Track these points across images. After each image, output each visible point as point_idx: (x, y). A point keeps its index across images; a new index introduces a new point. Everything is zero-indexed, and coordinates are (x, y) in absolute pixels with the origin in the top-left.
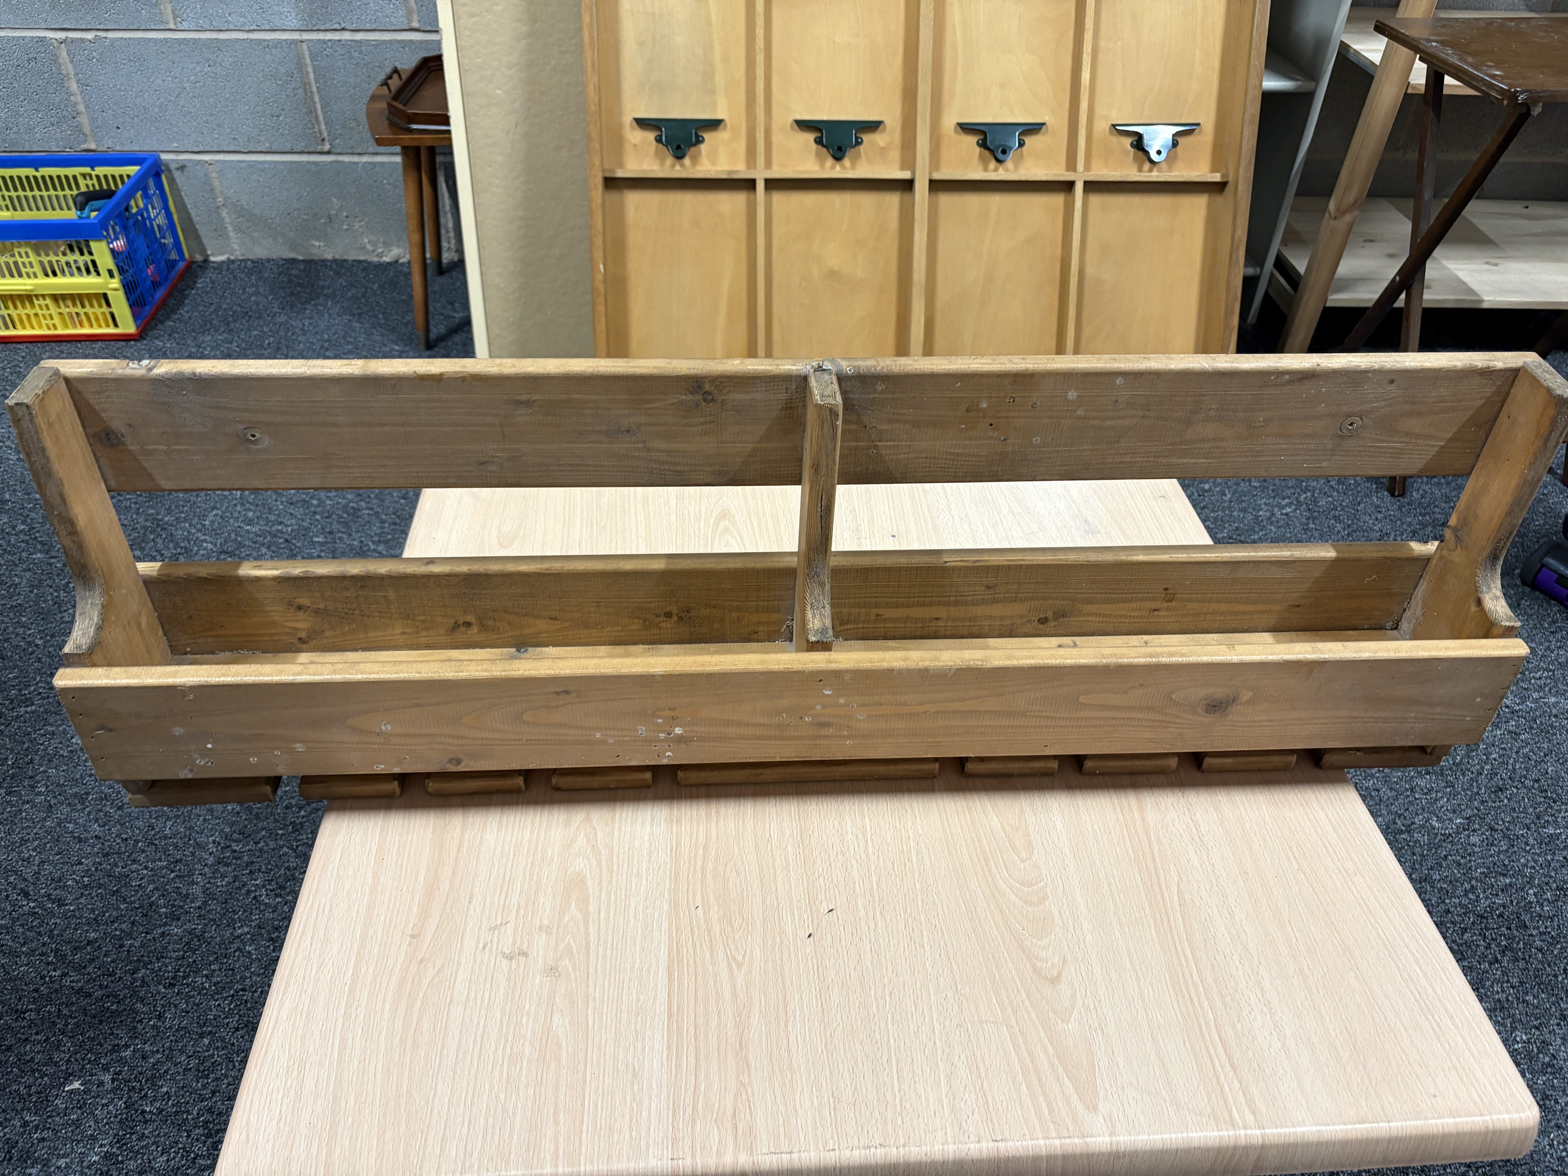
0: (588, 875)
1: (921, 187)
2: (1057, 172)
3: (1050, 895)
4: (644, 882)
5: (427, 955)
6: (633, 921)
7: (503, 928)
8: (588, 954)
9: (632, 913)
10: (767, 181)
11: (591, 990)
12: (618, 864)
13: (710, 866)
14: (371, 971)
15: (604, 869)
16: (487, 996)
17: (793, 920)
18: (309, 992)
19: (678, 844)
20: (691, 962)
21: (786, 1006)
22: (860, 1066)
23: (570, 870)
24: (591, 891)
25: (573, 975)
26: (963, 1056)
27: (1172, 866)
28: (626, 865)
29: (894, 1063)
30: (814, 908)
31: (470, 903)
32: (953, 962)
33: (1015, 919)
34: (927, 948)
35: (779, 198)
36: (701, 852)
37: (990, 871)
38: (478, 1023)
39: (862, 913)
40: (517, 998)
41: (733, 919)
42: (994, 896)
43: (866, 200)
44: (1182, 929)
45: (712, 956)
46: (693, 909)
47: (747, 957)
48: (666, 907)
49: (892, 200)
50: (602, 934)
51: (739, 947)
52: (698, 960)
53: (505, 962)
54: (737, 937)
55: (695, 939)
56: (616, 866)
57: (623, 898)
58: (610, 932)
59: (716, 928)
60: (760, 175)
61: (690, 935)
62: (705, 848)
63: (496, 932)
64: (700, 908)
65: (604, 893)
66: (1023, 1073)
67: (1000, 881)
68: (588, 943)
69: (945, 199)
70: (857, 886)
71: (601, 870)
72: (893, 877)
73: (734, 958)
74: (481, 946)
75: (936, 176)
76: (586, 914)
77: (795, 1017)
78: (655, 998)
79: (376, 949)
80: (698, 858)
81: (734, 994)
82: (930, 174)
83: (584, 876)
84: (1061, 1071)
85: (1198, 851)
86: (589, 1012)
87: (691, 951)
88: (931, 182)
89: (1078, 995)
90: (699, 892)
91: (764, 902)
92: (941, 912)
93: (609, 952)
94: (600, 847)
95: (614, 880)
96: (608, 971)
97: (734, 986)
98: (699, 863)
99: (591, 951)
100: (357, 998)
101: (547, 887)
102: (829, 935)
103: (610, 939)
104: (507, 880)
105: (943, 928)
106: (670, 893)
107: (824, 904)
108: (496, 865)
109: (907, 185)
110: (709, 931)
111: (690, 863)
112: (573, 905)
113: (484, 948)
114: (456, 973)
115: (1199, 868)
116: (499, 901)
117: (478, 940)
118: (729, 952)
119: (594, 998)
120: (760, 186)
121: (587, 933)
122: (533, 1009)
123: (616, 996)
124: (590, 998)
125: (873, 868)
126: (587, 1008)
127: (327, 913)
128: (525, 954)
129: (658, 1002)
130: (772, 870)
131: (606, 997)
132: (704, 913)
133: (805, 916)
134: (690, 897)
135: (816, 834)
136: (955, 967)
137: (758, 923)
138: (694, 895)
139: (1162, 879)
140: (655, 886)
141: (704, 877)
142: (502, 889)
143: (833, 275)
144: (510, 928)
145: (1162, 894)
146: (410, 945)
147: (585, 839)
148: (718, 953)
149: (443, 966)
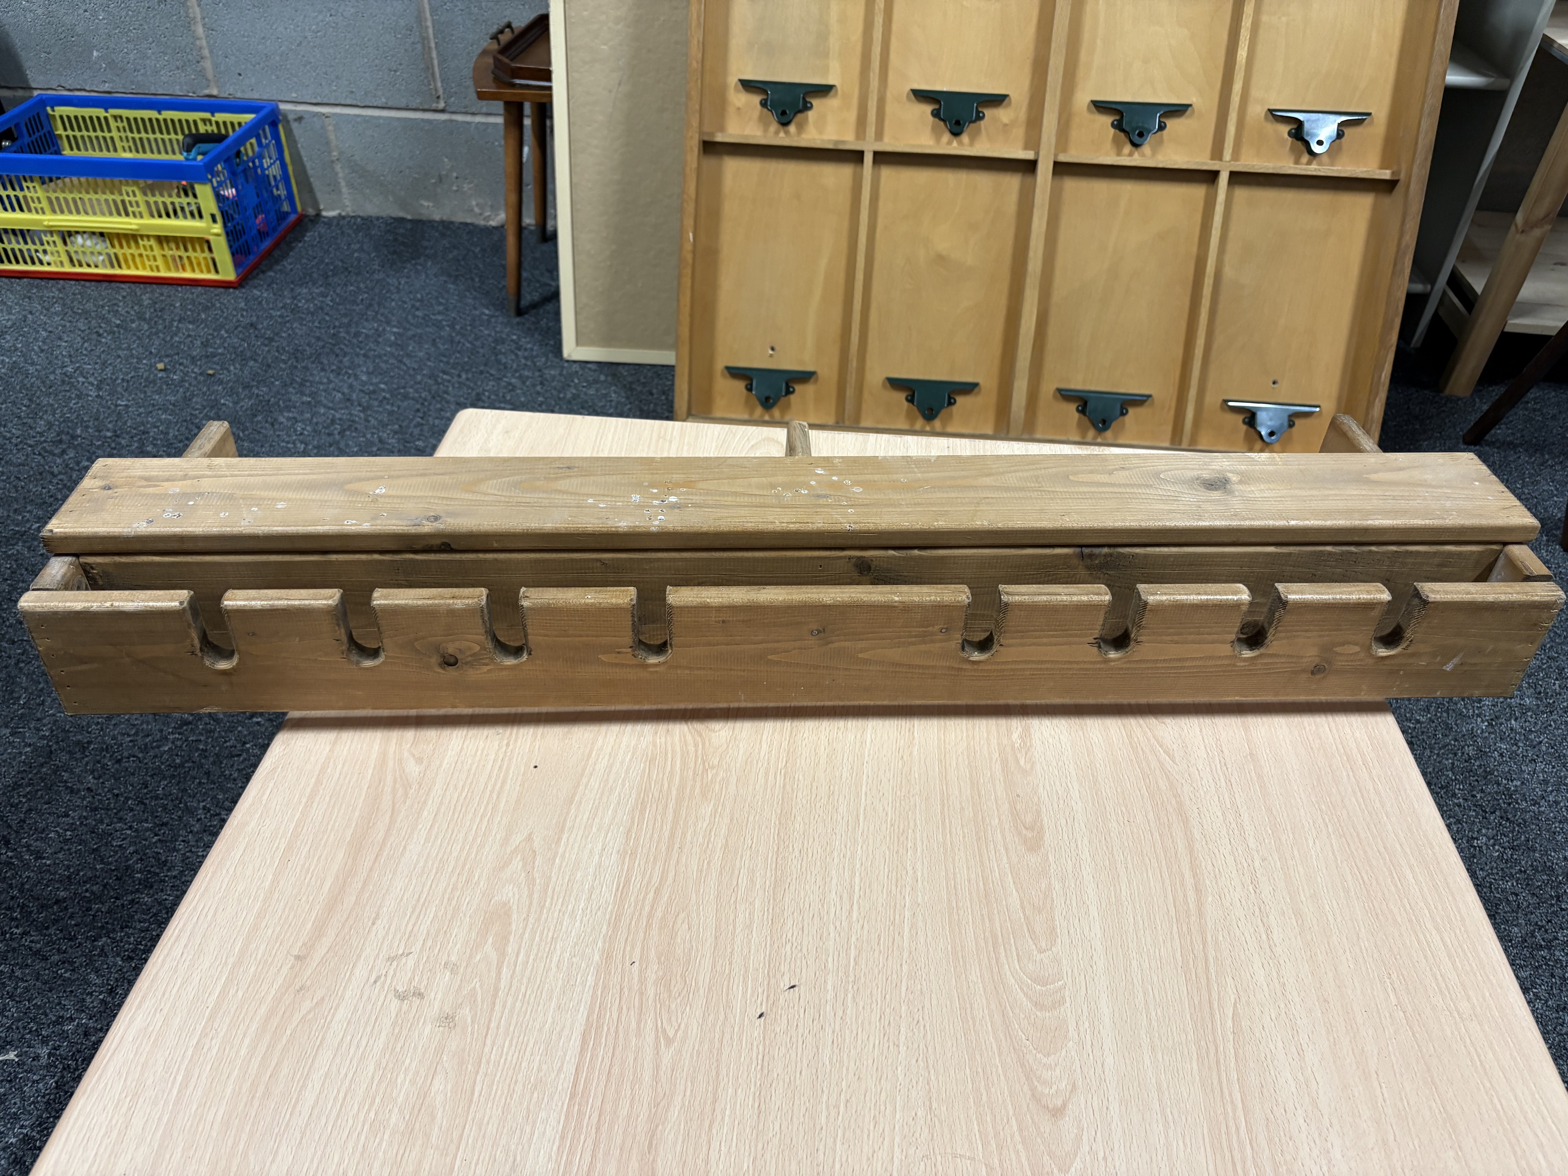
0: (515, 907)
1: (1045, 169)
2: (1201, 161)
3: (1068, 999)
4: (578, 924)
5: (309, 983)
6: (554, 969)
7: (404, 960)
8: (494, 1004)
9: (555, 959)
10: (876, 154)
11: (487, 1050)
12: (552, 898)
13: (659, 914)
14: (240, 994)
15: (535, 902)
16: (364, 1043)
17: (744, 994)
18: (165, 1011)
19: (627, 881)
20: (612, 1030)
21: (714, 1101)
23: (496, 898)
24: (514, 927)
25: (470, 1029)
27: (1229, 981)
28: (561, 900)
30: (773, 981)
31: (373, 924)
32: (932, 1072)
33: (1019, 1024)
34: (903, 1049)
35: (887, 173)
36: (651, 895)
37: (997, 960)
38: (346, 1075)
39: (830, 995)
40: (398, 1049)
41: (673, 983)
42: (997, 991)
43: (983, 180)
44: (1232, 1065)
45: (638, 1027)
46: (628, 964)
47: (680, 1033)
48: (597, 958)
49: (1012, 182)
50: (515, 981)
51: (673, 1019)
52: (621, 1028)
53: (395, 1003)
54: (673, 1006)
55: (623, 1001)
56: (549, 901)
57: (549, 939)
58: (525, 981)
59: (651, 992)
60: (869, 147)
61: (617, 996)
62: (657, 891)
63: (395, 963)
64: (637, 964)
65: (528, 931)
67: (1008, 973)
68: (496, 990)
69: (1072, 185)
70: (830, 959)
71: (531, 903)
72: (877, 952)
73: (664, 1031)
74: (372, 980)
75: (1062, 158)
76: (502, 955)
77: (723, 1116)
78: (560, 1070)
79: (253, 969)
80: (647, 902)
81: (656, 1077)
82: (1056, 155)
83: (510, 908)
85: (1266, 965)
86: (478, 1078)
87: (615, 1017)
88: (1057, 164)
89: (1085, 1136)
90: (639, 944)
91: (714, 966)
92: (927, 1005)
93: (518, 1004)
94: (536, 875)
95: (544, 916)
96: (512, 1029)
97: (657, 1067)
98: (647, 908)
99: (498, 1001)
100: (216, 1026)
101: (465, 915)
102: (784, 1017)
103: (523, 989)
104: (422, 900)
105: (927, 1025)
106: (605, 942)
107: (786, 978)
108: (414, 882)
109: (1029, 167)
110: (642, 994)
111: (635, 907)
112: (490, 941)
113: (375, 982)
114: (336, 1009)
115: (1265, 987)
116: (406, 926)
117: (371, 971)
118: (659, 1025)
119: (488, 1063)
120: (868, 158)
121: (498, 978)
122: (414, 1065)
123: (514, 1061)
124: (484, 1060)
125: (854, 939)
126: (477, 1072)
127: (209, 917)
128: (421, 995)
129: (562, 1076)
130: (731, 927)
131: (502, 1061)
132: (640, 971)
133: (760, 990)
134: (628, 948)
135: (792, 888)
136: (933, 1078)
137: (701, 991)
138: (633, 947)
139: (1215, 995)
140: (589, 930)
141: (649, 925)
142: (413, 912)
143: (941, 259)
144: (411, 961)
145: (1212, 1016)
146: (292, 968)
147: (521, 864)
148: (646, 1022)
149: (323, 999)
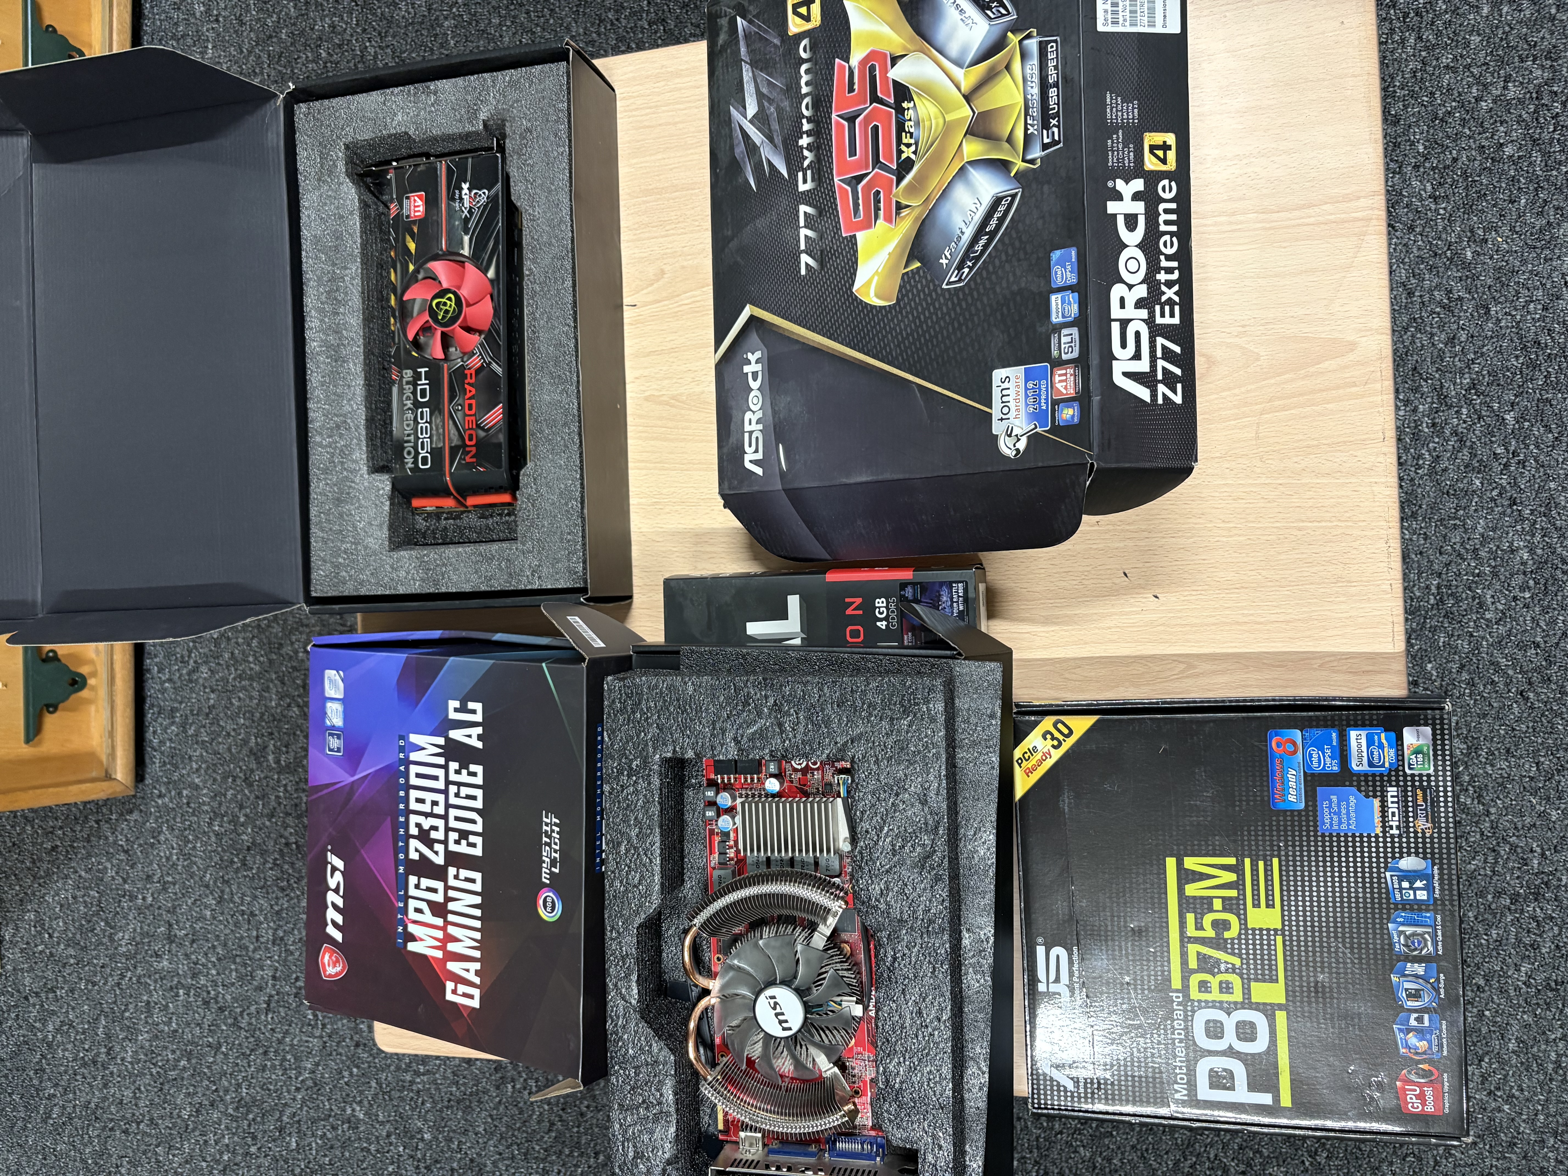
21: (1238, 623)
22: (1304, 556)
26: (1295, 459)
29: (1301, 524)
39: (1129, 543)
51: (1169, 666)
66: (1313, 405)
77: (1252, 615)
84: (1312, 369)
89: (1229, 341)
107: (1117, 580)
